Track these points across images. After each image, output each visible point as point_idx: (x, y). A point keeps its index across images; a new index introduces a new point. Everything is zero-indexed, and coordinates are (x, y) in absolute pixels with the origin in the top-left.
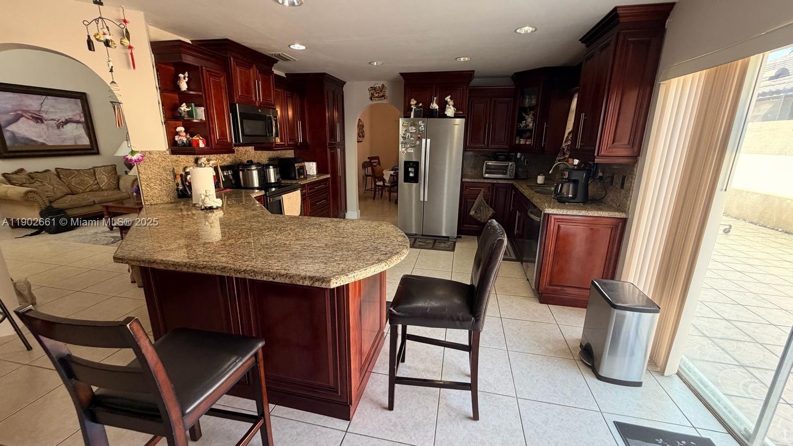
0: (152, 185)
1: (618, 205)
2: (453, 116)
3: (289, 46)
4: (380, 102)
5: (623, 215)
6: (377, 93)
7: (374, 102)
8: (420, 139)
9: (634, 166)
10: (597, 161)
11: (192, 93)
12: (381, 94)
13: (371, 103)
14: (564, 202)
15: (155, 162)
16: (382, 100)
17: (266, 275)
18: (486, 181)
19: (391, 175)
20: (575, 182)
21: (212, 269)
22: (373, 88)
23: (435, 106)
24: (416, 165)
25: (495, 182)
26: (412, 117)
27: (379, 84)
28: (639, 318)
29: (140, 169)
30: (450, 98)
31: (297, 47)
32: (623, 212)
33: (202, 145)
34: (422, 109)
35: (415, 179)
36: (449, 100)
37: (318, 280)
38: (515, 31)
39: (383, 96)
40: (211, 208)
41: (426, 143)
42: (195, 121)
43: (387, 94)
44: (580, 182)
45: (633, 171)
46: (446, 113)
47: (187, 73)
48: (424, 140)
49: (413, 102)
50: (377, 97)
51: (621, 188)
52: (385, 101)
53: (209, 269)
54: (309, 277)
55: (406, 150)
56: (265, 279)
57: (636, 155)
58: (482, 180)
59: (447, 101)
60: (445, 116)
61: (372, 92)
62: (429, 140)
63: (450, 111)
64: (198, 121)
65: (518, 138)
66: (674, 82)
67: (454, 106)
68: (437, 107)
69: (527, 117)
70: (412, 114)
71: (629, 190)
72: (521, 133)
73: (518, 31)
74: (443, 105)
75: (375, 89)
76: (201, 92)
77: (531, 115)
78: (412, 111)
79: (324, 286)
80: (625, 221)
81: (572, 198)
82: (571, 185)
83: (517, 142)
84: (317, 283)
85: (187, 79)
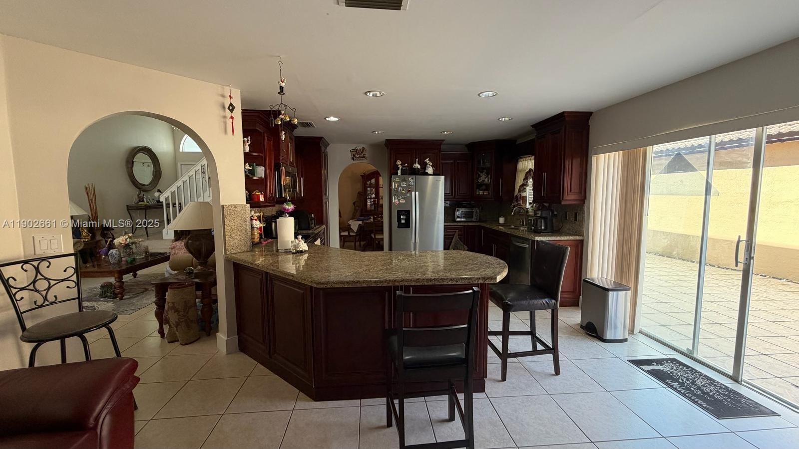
0: (234, 235)
1: (574, 232)
2: (432, 174)
3: (325, 118)
4: (361, 161)
5: (580, 238)
6: (358, 154)
7: (355, 162)
8: (410, 191)
9: (583, 206)
10: (562, 203)
11: (254, 154)
12: (362, 155)
13: (353, 162)
14: (540, 233)
15: (238, 214)
16: (363, 160)
17: (451, 280)
18: (459, 224)
19: (360, 224)
20: (544, 218)
21: (409, 281)
22: (355, 150)
23: (417, 166)
24: (408, 213)
25: (466, 224)
26: (399, 174)
27: (360, 147)
28: (617, 295)
29: (226, 221)
30: (429, 160)
31: (332, 119)
32: (581, 236)
33: (262, 199)
34: (407, 168)
35: (407, 225)
36: (428, 161)
37: (488, 278)
38: (499, 119)
39: (364, 157)
40: (302, 252)
41: (416, 195)
42: (255, 178)
43: (367, 155)
44: (548, 219)
45: (583, 209)
46: (426, 171)
47: (249, 137)
48: (413, 193)
49: (399, 163)
50: (358, 158)
51: (575, 220)
52: (365, 161)
53: (406, 281)
54: (482, 278)
55: (399, 201)
56: (450, 283)
57: (583, 198)
58: (456, 224)
59: (426, 162)
60: (427, 174)
61: (354, 153)
62: (417, 193)
63: (430, 170)
64: (257, 178)
65: (478, 190)
66: (602, 156)
67: (432, 166)
68: (419, 167)
69: (481, 175)
70: (399, 172)
71: (582, 221)
72: (480, 186)
73: (501, 119)
74: (424, 166)
75: (356, 151)
76: (262, 153)
77: (484, 173)
78: (399, 169)
79: (492, 282)
80: (582, 241)
81: (544, 230)
82: (543, 221)
83: (477, 193)
84: (487, 281)
85: (250, 142)
